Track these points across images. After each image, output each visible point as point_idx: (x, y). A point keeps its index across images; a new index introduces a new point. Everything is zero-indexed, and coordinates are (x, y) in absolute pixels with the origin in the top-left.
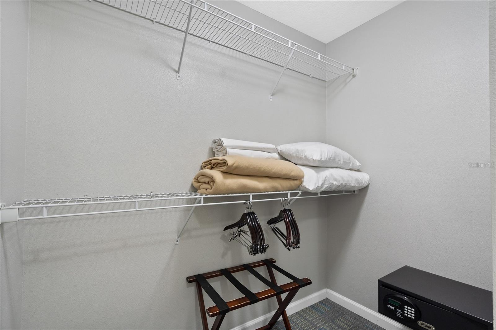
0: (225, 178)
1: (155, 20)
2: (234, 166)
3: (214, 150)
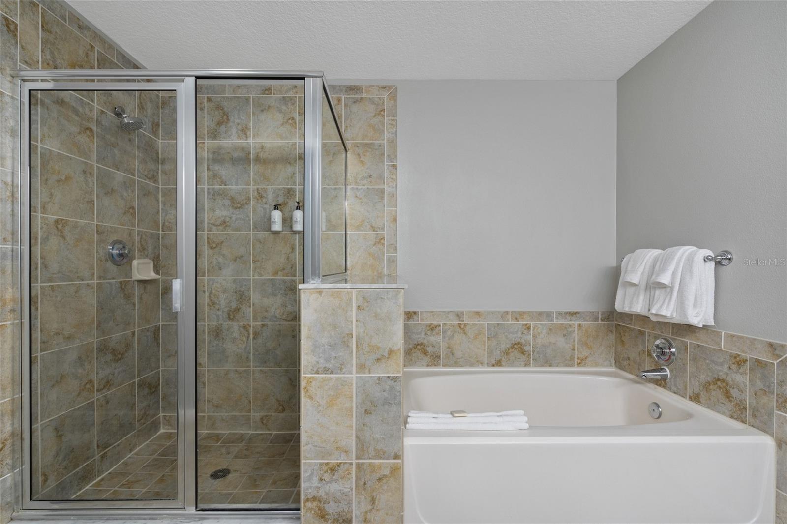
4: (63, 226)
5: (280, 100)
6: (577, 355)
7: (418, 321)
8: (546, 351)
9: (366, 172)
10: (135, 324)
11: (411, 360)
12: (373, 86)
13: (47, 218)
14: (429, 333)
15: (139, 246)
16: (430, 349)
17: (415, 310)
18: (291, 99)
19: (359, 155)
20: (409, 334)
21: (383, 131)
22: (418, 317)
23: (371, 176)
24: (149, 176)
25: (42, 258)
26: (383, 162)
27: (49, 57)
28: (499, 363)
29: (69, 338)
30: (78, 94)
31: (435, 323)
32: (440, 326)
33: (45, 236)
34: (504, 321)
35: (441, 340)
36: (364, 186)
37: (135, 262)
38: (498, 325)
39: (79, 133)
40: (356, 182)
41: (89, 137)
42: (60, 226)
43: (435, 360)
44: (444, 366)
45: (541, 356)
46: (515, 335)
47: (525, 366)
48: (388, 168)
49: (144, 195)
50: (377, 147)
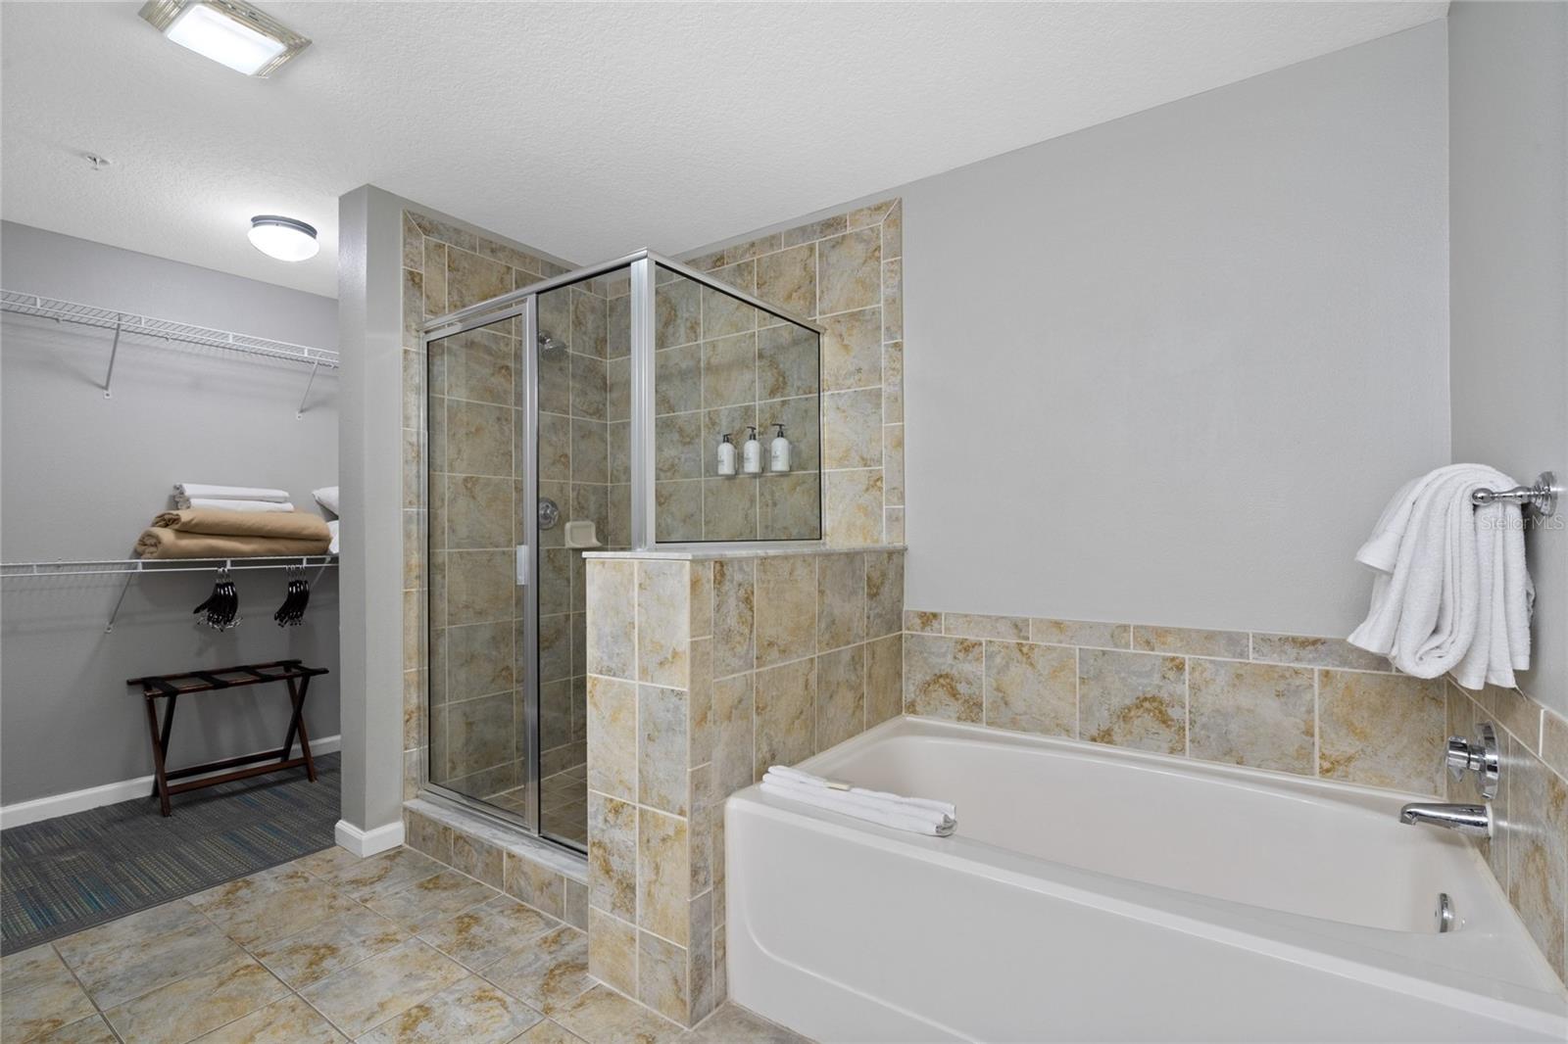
0: (178, 538)
1: (61, 319)
2: (193, 522)
3: (177, 499)
4: (474, 484)
5: (735, 271)
6: (1320, 748)
7: (941, 632)
8: (1227, 725)
9: (852, 363)
10: (569, 605)
11: (929, 704)
12: (862, 210)
13: (455, 477)
14: (961, 655)
15: (576, 503)
16: (962, 688)
17: (934, 611)
18: (747, 265)
19: (841, 335)
20: (925, 655)
21: (879, 285)
22: (941, 624)
23: (859, 370)
24: (591, 411)
25: (449, 521)
26: (878, 341)
27: (456, 298)
28: (1106, 737)
29: (480, 613)
30: (490, 329)
31: (972, 638)
32: (981, 644)
33: (453, 497)
34: (1116, 646)
35: (984, 674)
36: (849, 388)
37: (568, 525)
38: (1104, 653)
39: (493, 375)
40: (838, 384)
41: (505, 376)
42: (469, 485)
43: (972, 709)
44: (990, 724)
45: (1213, 736)
46: (1145, 681)
47: (1171, 753)
48: (887, 351)
49: (583, 437)
50: (868, 317)
